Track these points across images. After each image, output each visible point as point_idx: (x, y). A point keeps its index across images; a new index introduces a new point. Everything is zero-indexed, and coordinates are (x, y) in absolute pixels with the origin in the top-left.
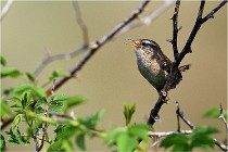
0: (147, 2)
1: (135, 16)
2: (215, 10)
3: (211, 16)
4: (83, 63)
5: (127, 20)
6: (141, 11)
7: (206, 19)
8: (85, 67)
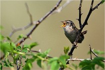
0: (61, 1)
1: (55, 8)
2: (99, 5)
3: (96, 7)
4: (32, 31)
5: (52, 10)
6: (58, 6)
7: (94, 9)
8: (33, 33)
